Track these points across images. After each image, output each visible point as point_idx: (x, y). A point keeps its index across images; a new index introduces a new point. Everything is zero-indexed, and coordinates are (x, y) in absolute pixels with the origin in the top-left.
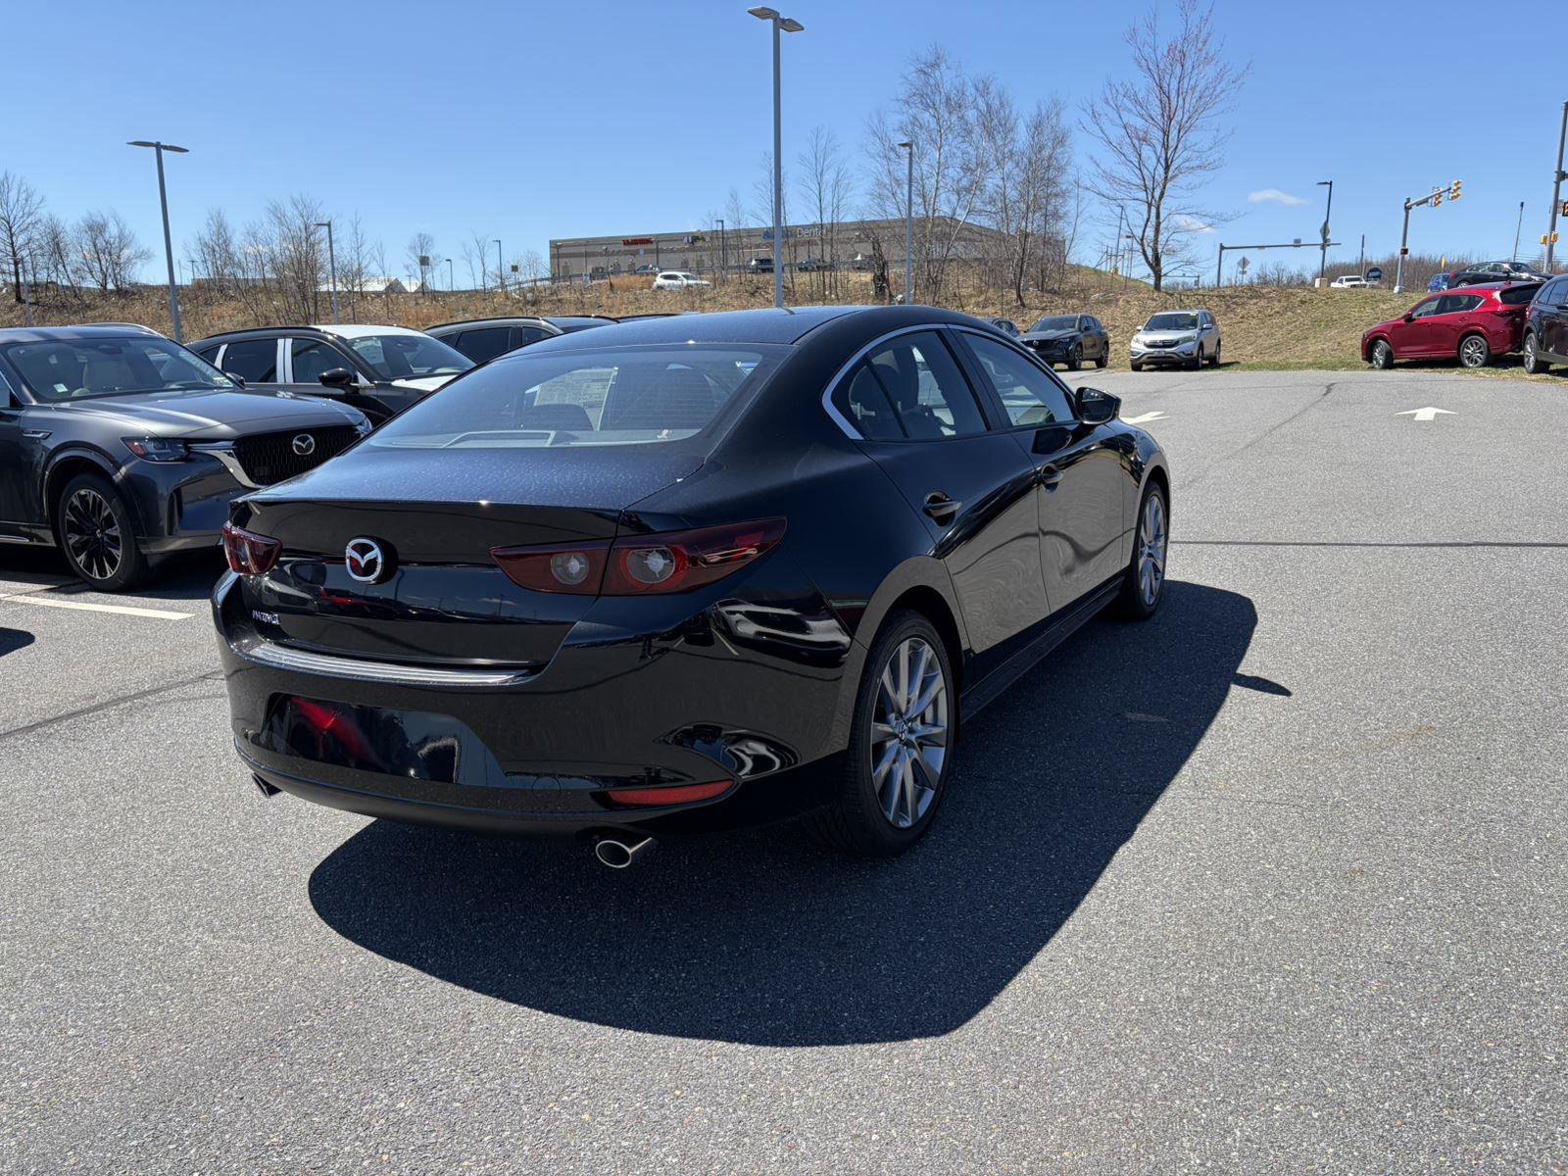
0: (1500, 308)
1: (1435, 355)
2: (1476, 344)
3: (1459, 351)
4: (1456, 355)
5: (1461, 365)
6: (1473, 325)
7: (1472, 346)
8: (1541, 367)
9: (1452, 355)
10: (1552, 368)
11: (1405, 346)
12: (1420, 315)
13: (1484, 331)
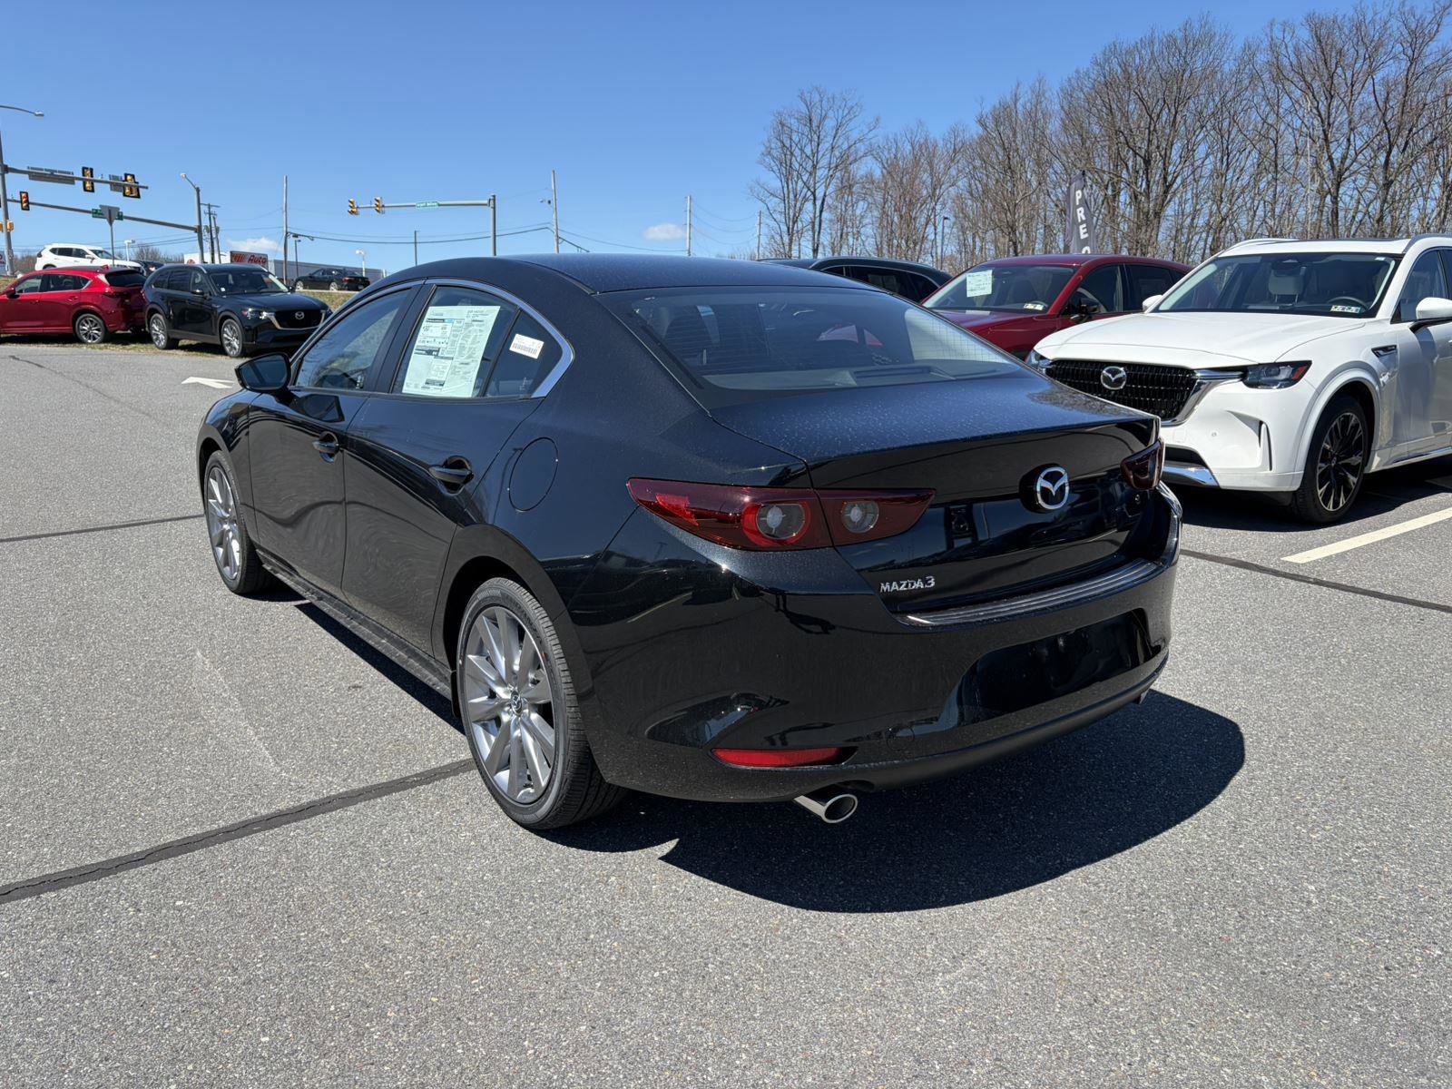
0: (107, 290)
1: (48, 330)
2: (91, 321)
3: (74, 326)
4: (72, 332)
5: (80, 341)
6: (84, 303)
7: (87, 323)
8: (172, 344)
9: (68, 332)
10: (180, 343)
11: (11, 321)
12: (21, 291)
13: (98, 310)
